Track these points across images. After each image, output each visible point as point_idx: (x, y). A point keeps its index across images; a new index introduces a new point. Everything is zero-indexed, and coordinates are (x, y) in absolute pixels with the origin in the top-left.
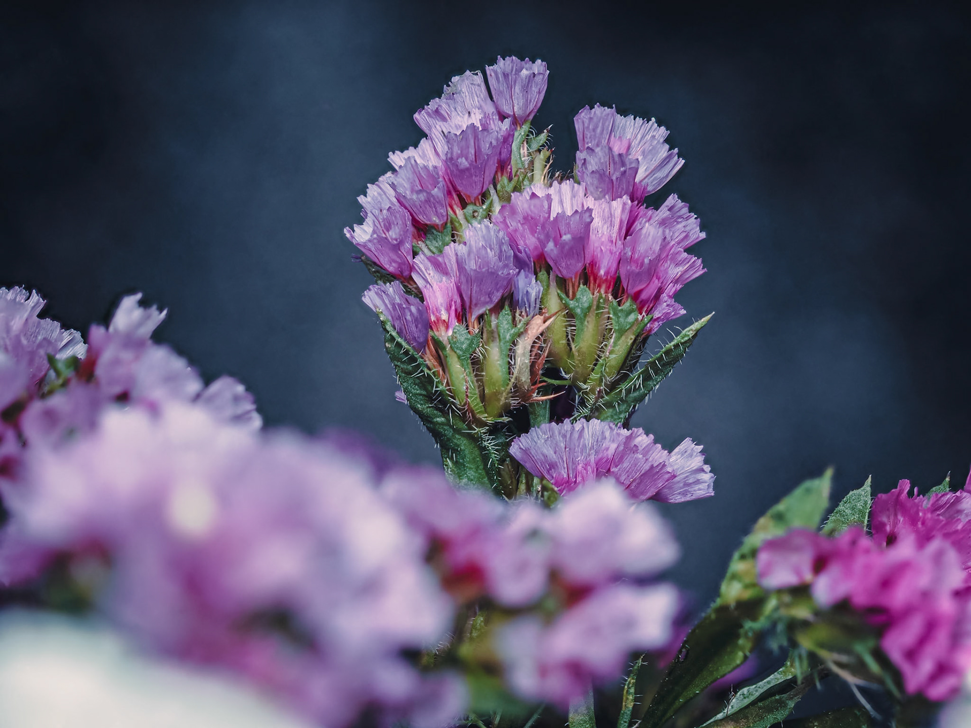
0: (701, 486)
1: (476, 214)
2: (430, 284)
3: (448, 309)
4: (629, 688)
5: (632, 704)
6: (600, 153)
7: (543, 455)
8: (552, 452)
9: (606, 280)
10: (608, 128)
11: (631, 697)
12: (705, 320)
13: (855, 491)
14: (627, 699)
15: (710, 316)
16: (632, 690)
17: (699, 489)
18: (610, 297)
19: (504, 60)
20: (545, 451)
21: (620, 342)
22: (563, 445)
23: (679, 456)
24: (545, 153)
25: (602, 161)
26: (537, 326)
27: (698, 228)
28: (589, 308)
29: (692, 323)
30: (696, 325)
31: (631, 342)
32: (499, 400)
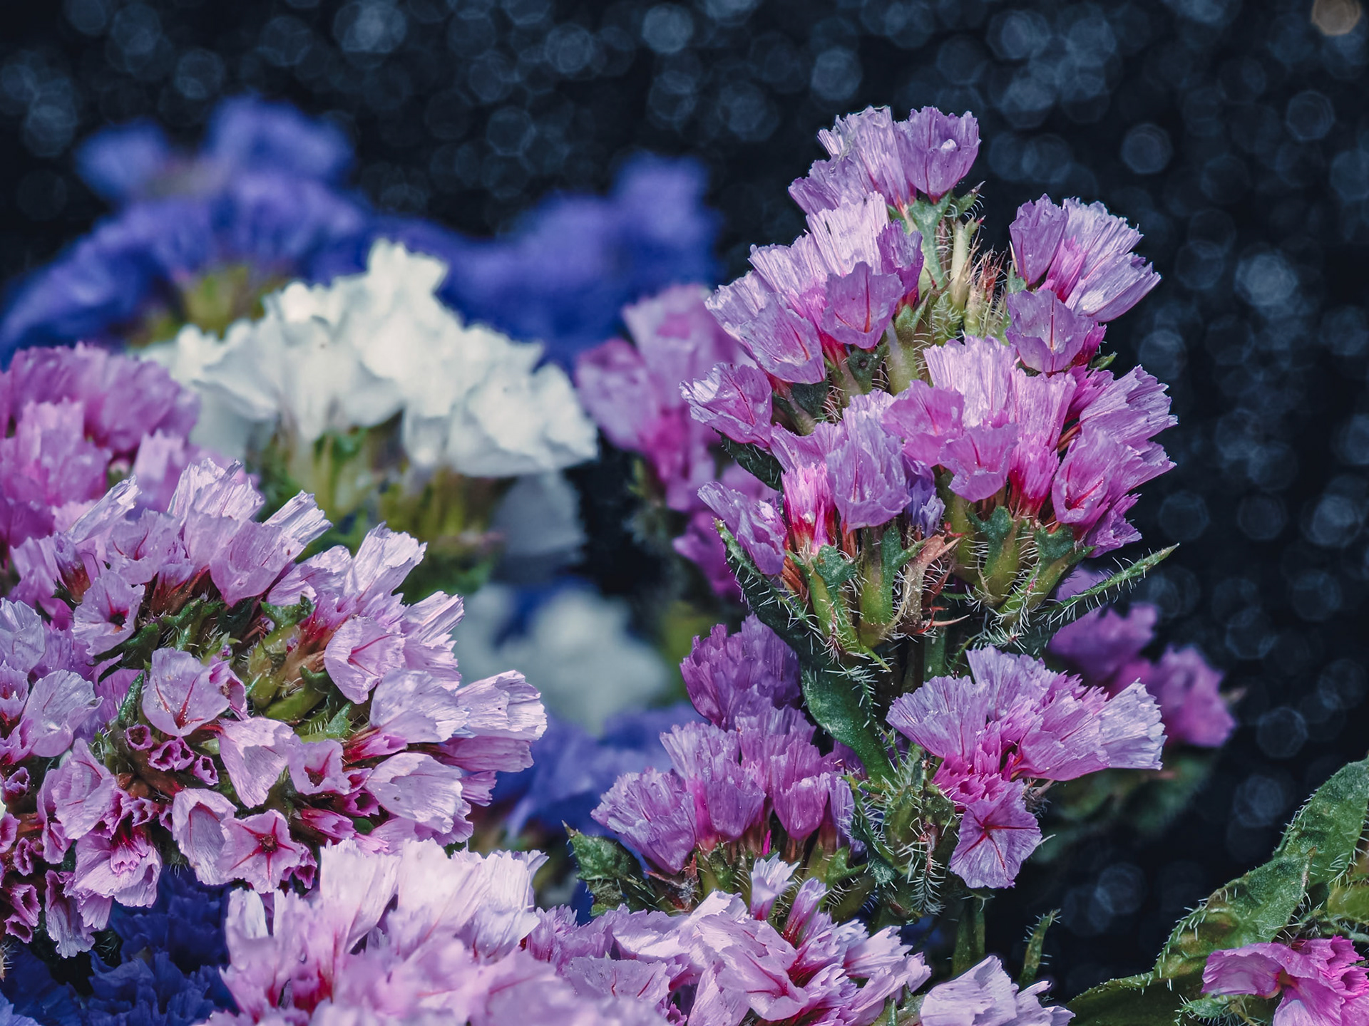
0: (1144, 755)
1: (864, 364)
2: (793, 467)
3: (816, 510)
4: (1034, 945)
5: (1037, 964)
6: (1041, 298)
7: (931, 734)
8: (943, 730)
9: (1032, 501)
10: (1056, 237)
11: (1036, 957)
12: (1165, 552)
13: (1354, 764)
14: (1032, 958)
15: (1173, 547)
16: (1038, 948)
17: (1143, 759)
18: (1037, 524)
19: (919, 111)
20: (933, 729)
21: (1048, 572)
22: (957, 722)
23: (1118, 710)
24: (973, 225)
25: (1043, 306)
26: (937, 548)
27: (1168, 409)
28: (1007, 533)
29: (1147, 555)
30: (1154, 559)
31: (1062, 571)
32: (878, 634)
